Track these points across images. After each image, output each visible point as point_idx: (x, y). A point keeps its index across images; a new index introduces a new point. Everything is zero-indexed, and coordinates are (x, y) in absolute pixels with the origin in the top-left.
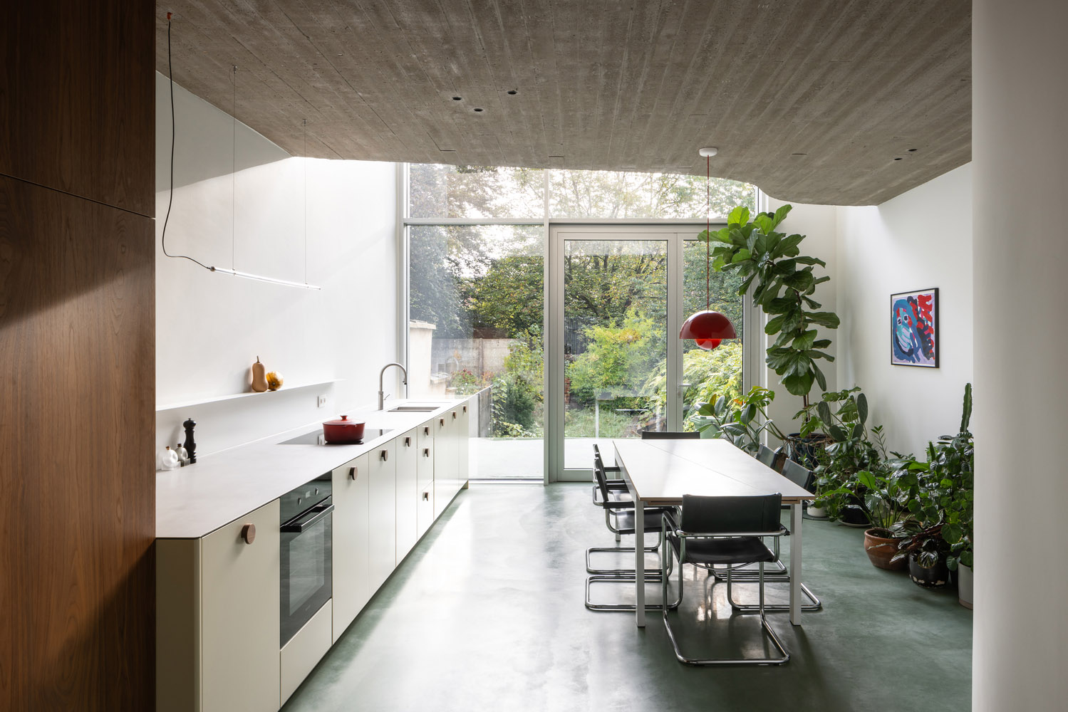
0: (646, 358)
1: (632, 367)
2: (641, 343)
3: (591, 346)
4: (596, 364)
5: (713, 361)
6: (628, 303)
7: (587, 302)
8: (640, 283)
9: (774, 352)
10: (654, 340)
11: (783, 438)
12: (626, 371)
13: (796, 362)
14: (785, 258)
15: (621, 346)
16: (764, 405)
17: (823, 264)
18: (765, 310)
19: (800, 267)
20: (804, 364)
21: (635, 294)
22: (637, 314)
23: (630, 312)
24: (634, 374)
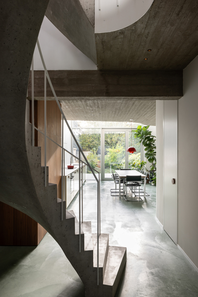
0: (121, 156)
1: (118, 158)
2: (120, 152)
3: (108, 153)
4: (109, 157)
5: (136, 156)
6: (117, 142)
7: (107, 142)
8: (120, 138)
9: (146, 154)
10: (123, 152)
11: (148, 171)
12: (116, 159)
13: (150, 156)
14: (149, 136)
15: (115, 153)
16: (144, 165)
17: (156, 137)
18: (145, 146)
19: (151, 137)
20: (152, 157)
21: (119, 140)
22: (119, 145)
23: (118, 145)
24: (118, 160)
